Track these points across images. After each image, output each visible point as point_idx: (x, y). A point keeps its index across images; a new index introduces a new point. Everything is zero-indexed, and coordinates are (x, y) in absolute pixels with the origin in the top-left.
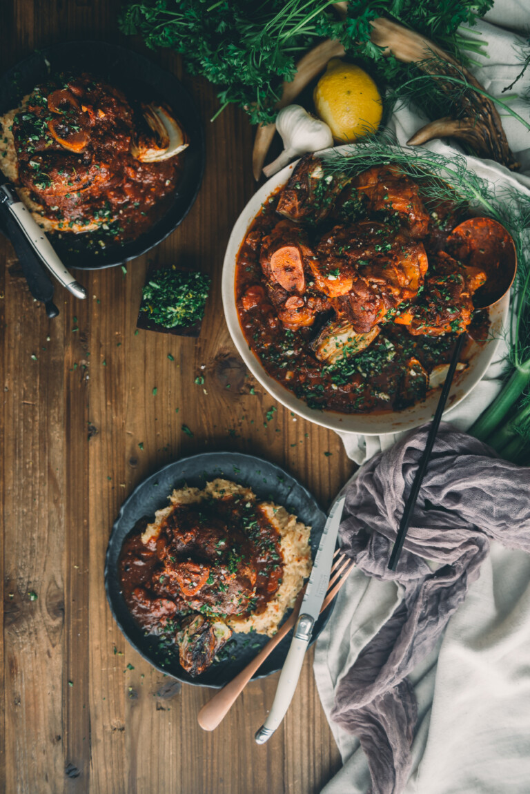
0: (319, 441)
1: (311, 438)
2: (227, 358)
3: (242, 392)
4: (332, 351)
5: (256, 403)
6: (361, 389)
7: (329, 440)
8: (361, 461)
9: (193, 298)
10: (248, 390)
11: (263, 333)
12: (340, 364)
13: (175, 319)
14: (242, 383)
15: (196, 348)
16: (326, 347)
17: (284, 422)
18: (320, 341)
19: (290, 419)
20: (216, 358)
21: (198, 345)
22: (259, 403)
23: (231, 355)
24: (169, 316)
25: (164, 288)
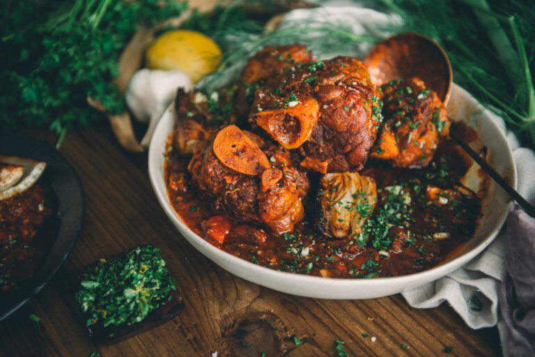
0: (423, 343)
1: (411, 346)
2: (236, 325)
3: (285, 351)
4: (348, 218)
5: (314, 351)
6: (411, 237)
7: (433, 335)
8: (490, 320)
9: (150, 270)
10: (290, 344)
11: (259, 252)
12: (368, 227)
13: (141, 306)
14: (277, 342)
15: (189, 341)
16: (338, 217)
17: (364, 351)
18: (328, 215)
19: (367, 342)
20: (223, 335)
21: (190, 336)
22: (316, 349)
23: (239, 320)
24: (132, 306)
25: (105, 281)
